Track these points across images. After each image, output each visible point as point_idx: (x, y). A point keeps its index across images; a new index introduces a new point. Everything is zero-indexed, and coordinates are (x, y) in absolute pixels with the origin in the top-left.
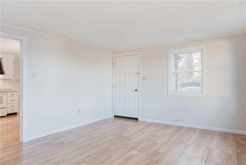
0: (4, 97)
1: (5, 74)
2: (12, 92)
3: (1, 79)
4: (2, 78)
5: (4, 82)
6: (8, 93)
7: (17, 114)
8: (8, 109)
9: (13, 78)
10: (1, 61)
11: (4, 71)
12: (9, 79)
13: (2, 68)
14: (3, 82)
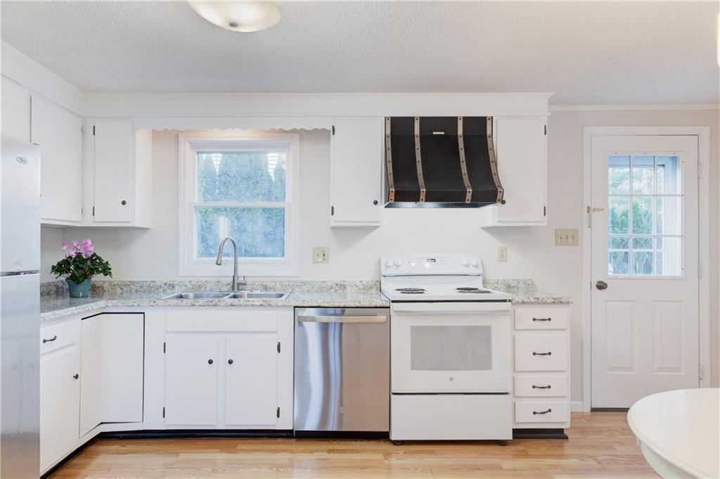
0: (501, 330)
1: (503, 202)
2: (539, 302)
3: (489, 230)
4: (490, 224)
5: (501, 245)
6: (521, 310)
7: (566, 438)
8: (520, 403)
9: (543, 221)
10: (489, 133)
11: (500, 186)
12: (527, 227)
13: (493, 171)
14: (495, 243)
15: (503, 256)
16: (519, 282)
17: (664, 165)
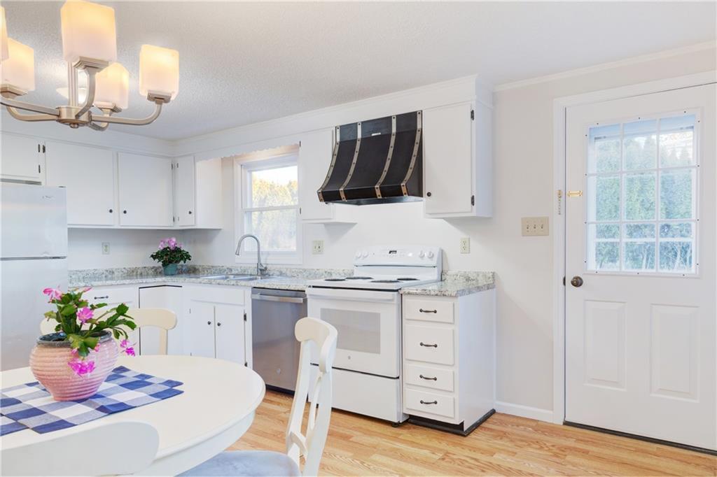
1: (429, 194)
10: (419, 126)
15: (466, 248)
16: (478, 275)
17: (692, 127)
